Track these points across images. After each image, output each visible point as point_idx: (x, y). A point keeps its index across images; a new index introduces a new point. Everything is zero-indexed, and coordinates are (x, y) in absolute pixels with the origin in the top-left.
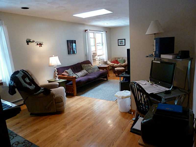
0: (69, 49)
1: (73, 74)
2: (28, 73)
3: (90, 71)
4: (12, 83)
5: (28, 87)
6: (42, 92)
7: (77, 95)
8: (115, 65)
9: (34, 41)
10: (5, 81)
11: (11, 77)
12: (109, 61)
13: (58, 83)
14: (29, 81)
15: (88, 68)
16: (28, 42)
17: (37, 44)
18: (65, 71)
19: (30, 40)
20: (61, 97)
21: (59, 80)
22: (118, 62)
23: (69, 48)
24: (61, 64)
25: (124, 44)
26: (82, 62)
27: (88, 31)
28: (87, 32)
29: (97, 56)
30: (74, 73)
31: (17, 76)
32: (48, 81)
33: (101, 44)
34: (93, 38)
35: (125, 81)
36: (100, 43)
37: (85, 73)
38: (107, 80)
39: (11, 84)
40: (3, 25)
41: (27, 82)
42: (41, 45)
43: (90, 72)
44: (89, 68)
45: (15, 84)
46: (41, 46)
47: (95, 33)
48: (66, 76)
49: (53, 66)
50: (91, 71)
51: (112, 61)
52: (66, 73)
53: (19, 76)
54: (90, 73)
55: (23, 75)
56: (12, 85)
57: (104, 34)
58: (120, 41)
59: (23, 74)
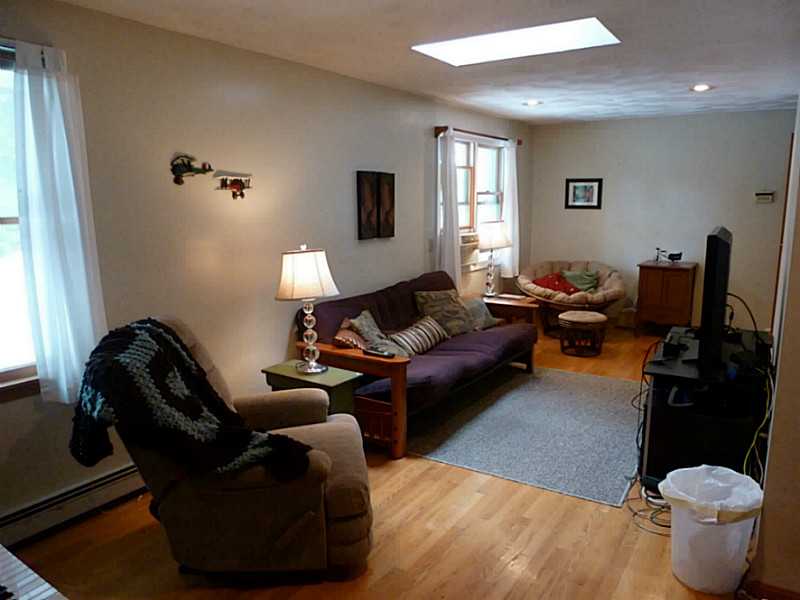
0: (364, 217)
1: (382, 338)
2: (178, 340)
3: (454, 325)
4: (93, 401)
5: (182, 428)
6: (258, 461)
7: (406, 455)
8: (556, 298)
9: (210, 169)
10: (50, 376)
11: (88, 364)
12: (528, 276)
13: (323, 394)
14: (187, 392)
15: (446, 308)
16: (182, 168)
17: (224, 184)
18: (344, 325)
19: (192, 163)
20: (363, 491)
21: (323, 372)
22: (565, 282)
23: (362, 209)
24: (337, 293)
25: (595, 203)
26: (415, 280)
27: (451, 131)
28: (444, 138)
29: (477, 251)
30: (383, 336)
31: (123, 358)
32: (264, 375)
33: (492, 198)
34: (463, 167)
35: (675, 401)
36: (487, 193)
37: (430, 331)
38: (529, 370)
39: (89, 405)
40: (60, 69)
41: (177, 397)
42: (238, 186)
43: (456, 331)
44: (448, 312)
45: (112, 409)
46: (242, 195)
47: (472, 145)
48: (359, 354)
49: (300, 299)
50: (461, 327)
51: (540, 275)
52: (351, 333)
53: (134, 359)
54: (458, 335)
55: (158, 353)
56: (95, 414)
57: (509, 151)
58: (575, 188)
59: (156, 347)
